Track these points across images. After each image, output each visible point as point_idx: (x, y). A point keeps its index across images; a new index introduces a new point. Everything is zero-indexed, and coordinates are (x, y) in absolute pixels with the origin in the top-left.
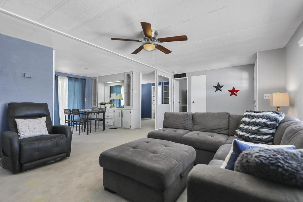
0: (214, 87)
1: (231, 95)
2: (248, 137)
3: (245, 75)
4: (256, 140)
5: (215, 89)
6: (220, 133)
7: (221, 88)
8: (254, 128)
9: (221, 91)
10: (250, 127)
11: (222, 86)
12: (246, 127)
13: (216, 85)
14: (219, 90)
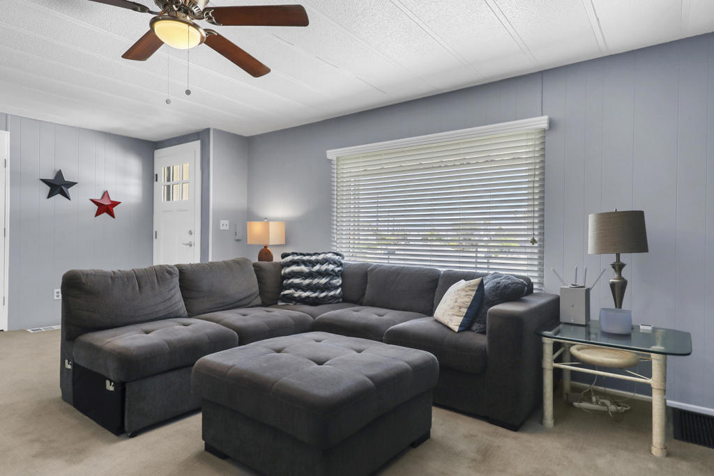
0: (44, 181)
1: (97, 215)
2: (316, 297)
3: (134, 165)
4: (329, 300)
5: (47, 189)
6: (251, 305)
7: (69, 190)
8: (324, 281)
9: (69, 199)
10: (316, 281)
11: (72, 184)
12: (307, 281)
13: (50, 176)
14: (59, 195)
